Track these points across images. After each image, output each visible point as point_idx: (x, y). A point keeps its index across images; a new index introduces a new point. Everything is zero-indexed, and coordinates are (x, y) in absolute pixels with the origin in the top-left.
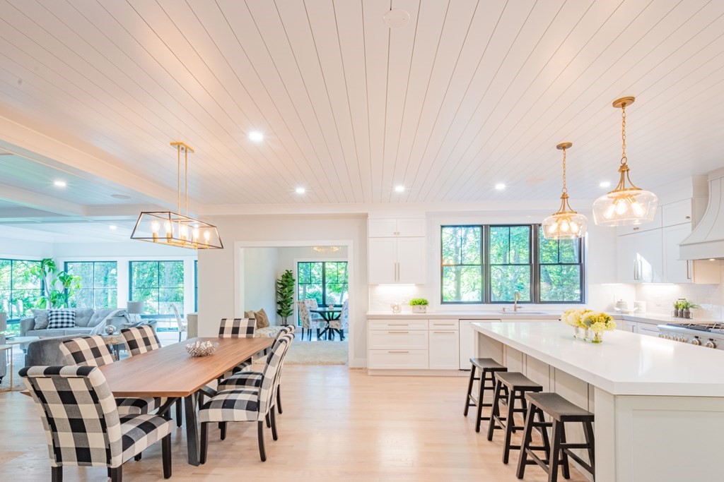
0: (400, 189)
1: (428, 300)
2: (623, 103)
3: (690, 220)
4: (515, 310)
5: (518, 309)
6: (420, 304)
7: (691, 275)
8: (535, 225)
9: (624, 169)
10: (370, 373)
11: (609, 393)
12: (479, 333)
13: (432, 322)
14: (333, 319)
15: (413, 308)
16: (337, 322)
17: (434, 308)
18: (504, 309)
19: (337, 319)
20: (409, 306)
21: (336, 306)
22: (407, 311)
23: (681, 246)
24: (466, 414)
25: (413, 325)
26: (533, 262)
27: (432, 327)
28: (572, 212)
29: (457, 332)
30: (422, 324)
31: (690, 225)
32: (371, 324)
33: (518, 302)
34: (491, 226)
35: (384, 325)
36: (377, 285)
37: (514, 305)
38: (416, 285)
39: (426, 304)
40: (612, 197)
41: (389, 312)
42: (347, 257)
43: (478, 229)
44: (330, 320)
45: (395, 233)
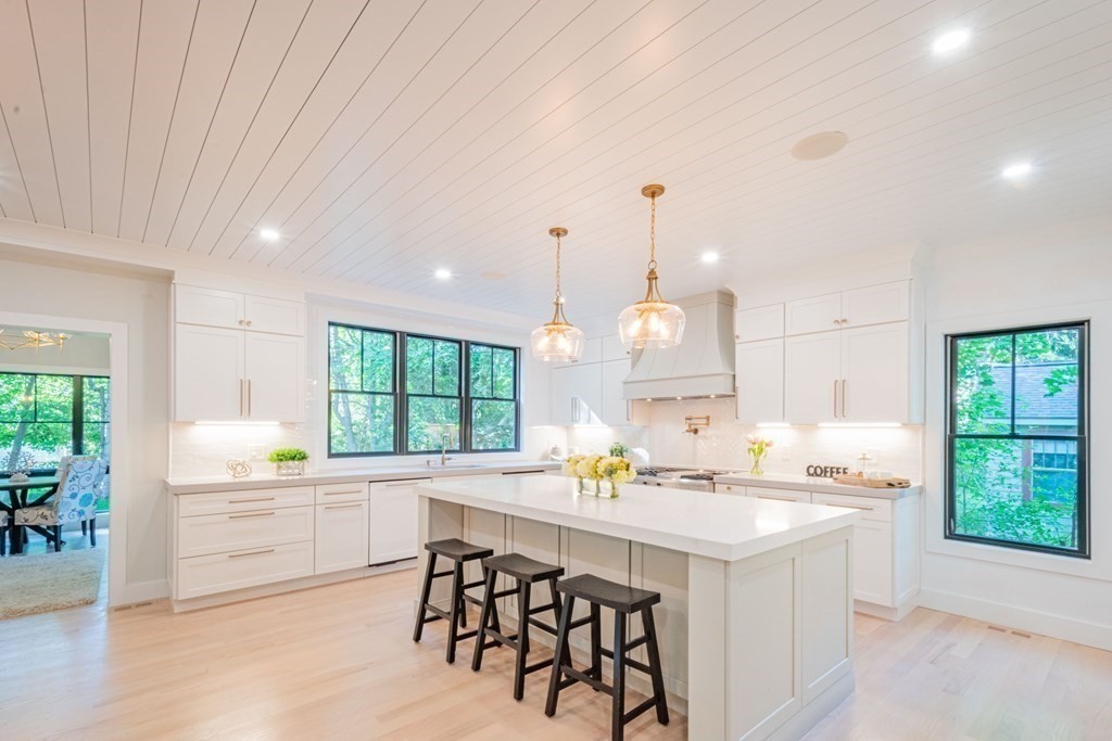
0: (269, 235)
1: (308, 452)
2: (653, 192)
3: (630, 356)
4: (443, 463)
5: (446, 462)
6: (293, 458)
7: (630, 417)
8: (466, 342)
9: (652, 277)
10: (177, 609)
11: (712, 559)
12: (431, 500)
13: (321, 490)
14: (25, 505)
15: (279, 467)
16: (43, 510)
17: (318, 465)
18: (428, 462)
19: (40, 502)
20: (269, 463)
21: (34, 474)
22: (267, 472)
23: (625, 383)
24: (417, 638)
25: (283, 498)
26: (463, 395)
27: (321, 498)
28: (567, 324)
29: (365, 504)
30: (304, 496)
31: (629, 362)
32: (186, 505)
33: (447, 452)
34: (409, 335)
35: (219, 503)
36: (193, 423)
37: (440, 456)
38: (283, 424)
39: (304, 458)
40: (638, 310)
41: (225, 477)
42: (108, 366)
43: (391, 337)
44: (16, 506)
45: (241, 322)
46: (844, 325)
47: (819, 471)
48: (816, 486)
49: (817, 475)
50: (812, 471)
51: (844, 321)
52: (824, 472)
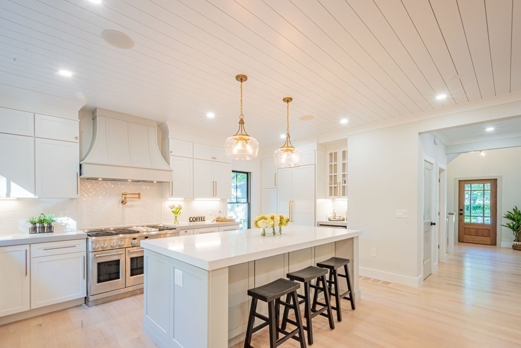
3: (78, 141)
31: (77, 145)
46: (215, 160)
47: (194, 220)
48: (193, 226)
49: (194, 221)
50: (191, 219)
51: (215, 158)
52: (196, 219)
